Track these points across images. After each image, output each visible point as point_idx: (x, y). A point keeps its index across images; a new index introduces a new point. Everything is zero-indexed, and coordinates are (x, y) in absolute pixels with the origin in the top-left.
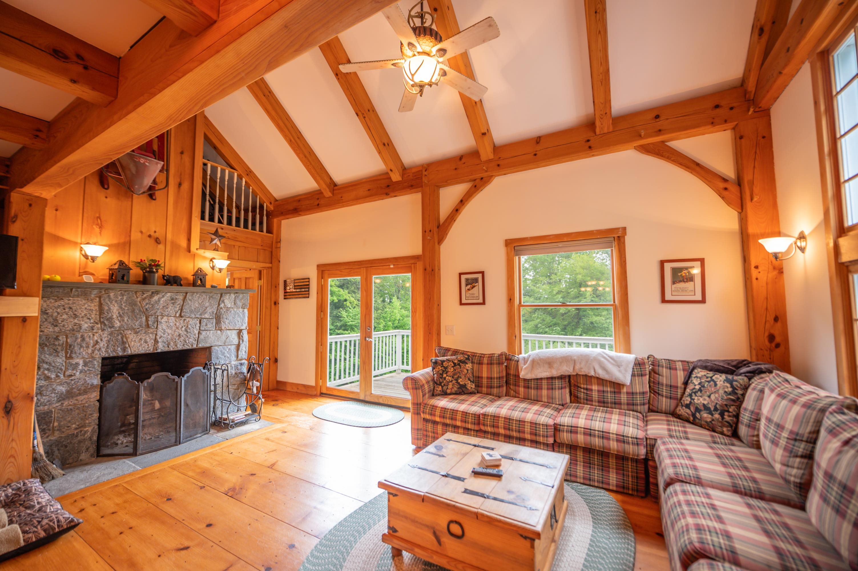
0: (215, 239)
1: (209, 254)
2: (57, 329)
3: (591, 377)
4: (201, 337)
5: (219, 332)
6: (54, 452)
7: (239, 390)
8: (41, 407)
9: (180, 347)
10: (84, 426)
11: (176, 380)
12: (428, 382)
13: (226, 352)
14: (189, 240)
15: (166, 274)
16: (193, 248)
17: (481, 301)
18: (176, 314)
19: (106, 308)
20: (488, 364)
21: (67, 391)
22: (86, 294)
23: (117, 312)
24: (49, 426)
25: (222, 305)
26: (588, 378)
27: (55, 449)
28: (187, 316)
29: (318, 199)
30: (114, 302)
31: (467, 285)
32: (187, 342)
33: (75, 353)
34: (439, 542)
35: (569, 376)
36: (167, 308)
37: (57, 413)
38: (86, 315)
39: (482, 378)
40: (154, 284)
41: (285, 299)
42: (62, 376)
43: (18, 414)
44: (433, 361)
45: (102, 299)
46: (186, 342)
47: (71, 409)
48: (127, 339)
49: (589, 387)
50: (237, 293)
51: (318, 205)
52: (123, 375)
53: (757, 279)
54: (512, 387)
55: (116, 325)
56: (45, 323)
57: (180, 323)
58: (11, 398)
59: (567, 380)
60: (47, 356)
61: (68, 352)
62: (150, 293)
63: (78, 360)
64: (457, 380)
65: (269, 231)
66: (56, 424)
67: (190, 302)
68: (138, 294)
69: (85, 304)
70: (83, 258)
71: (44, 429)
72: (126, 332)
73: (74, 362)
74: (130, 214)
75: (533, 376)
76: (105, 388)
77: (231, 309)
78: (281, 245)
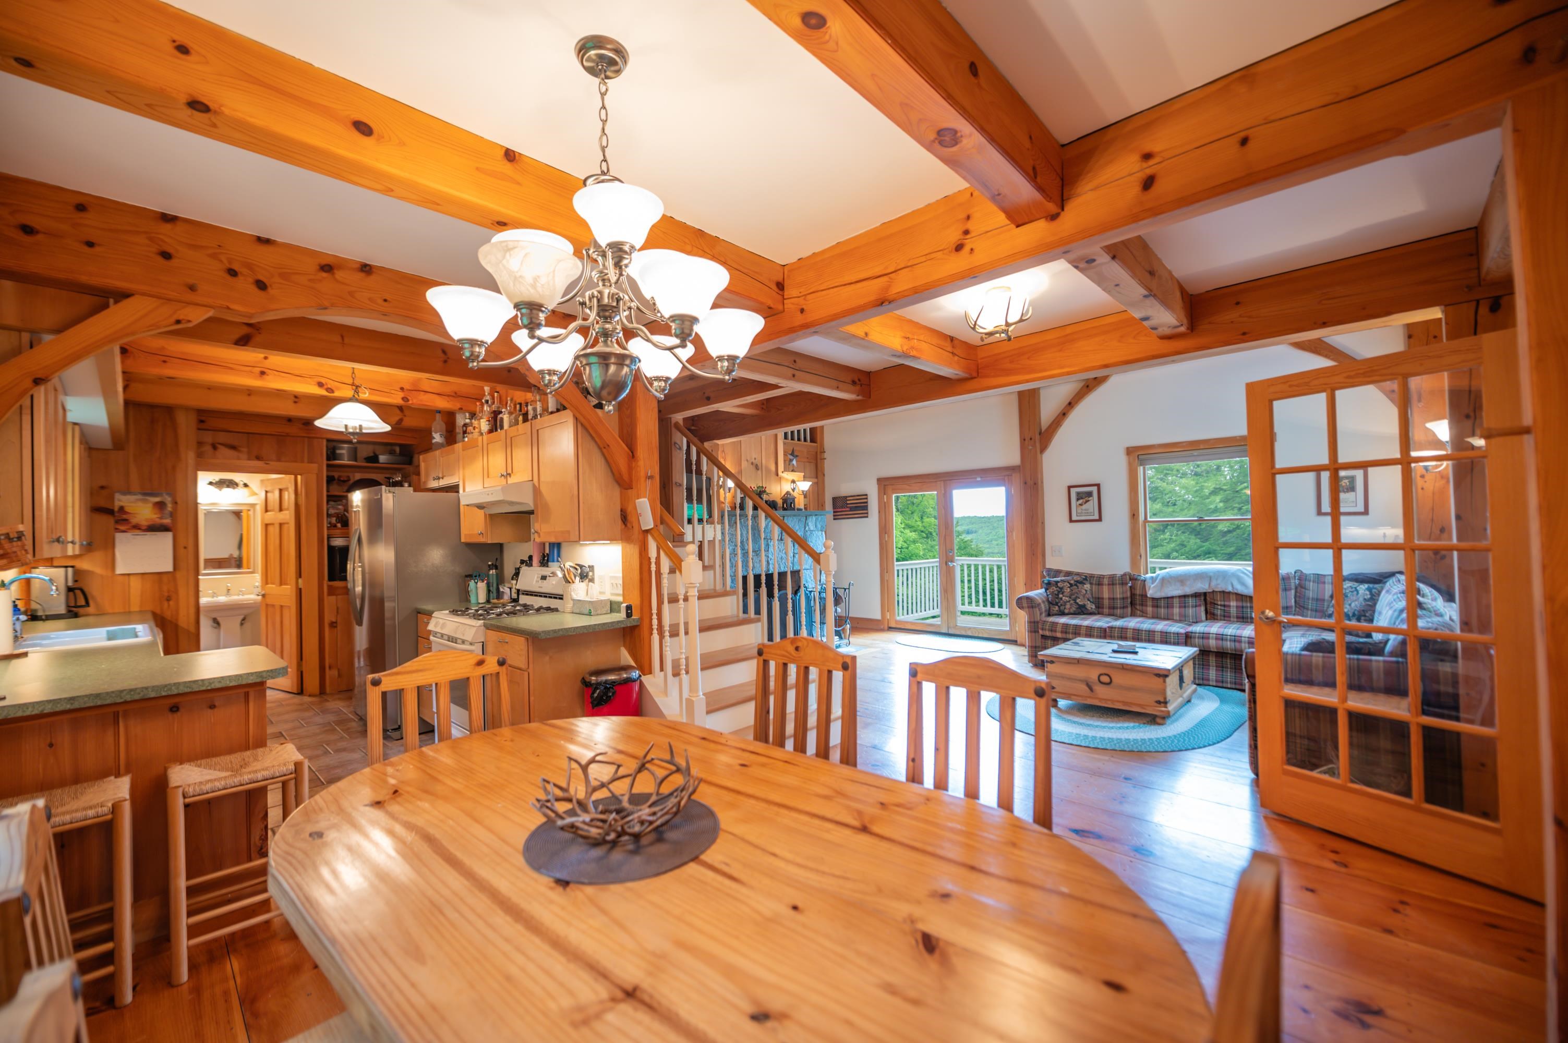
0: (792, 459)
1: (792, 476)
3: (1229, 593)
4: (795, 560)
9: (783, 569)
12: (1043, 602)
13: (812, 576)
14: (776, 464)
16: (780, 474)
17: (1096, 517)
20: (1109, 584)
23: (746, 536)
25: (807, 529)
26: (1226, 594)
30: (744, 527)
31: (1078, 499)
34: (1091, 689)
35: (1205, 594)
38: (730, 539)
39: (1103, 598)
41: (834, 519)
44: (1046, 582)
49: (1226, 603)
50: (816, 515)
53: (1422, 489)
54: (1138, 607)
55: (746, 548)
59: (1202, 598)
64: (1075, 600)
65: (813, 440)
75: (1163, 595)
78: (826, 455)
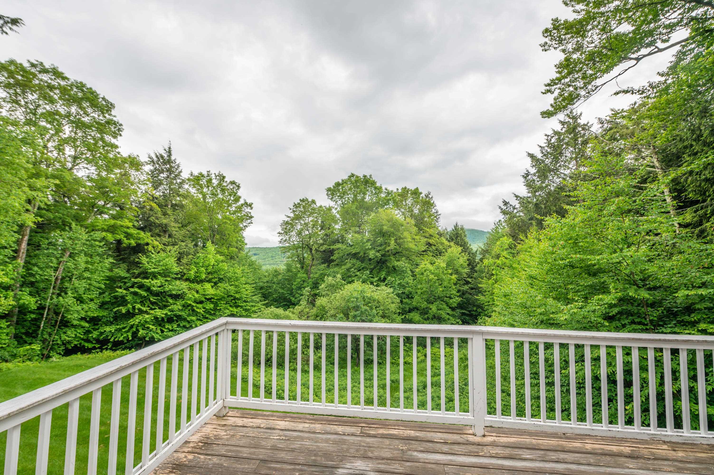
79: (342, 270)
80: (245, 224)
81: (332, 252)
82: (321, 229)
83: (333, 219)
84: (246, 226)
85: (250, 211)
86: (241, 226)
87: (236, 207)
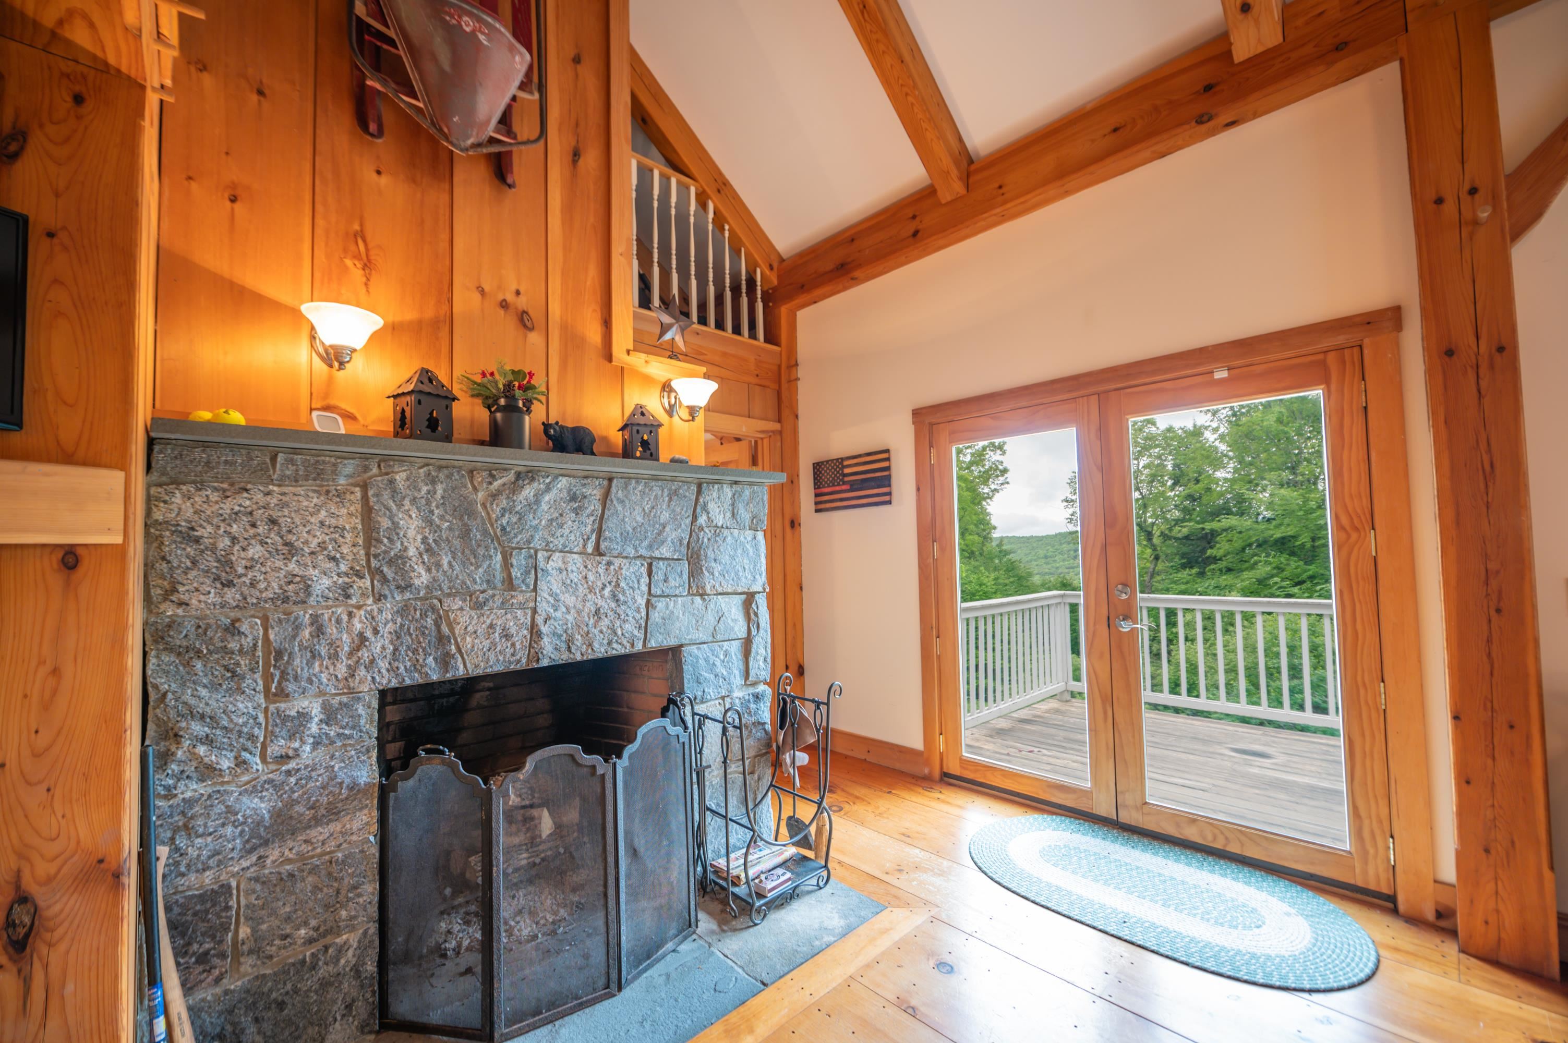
0: (670, 326)
1: (658, 368)
2: (231, 595)
4: (655, 616)
5: (698, 599)
6: (243, 1031)
7: (756, 776)
8: (193, 877)
9: (600, 650)
10: (335, 930)
11: (600, 771)
13: (718, 663)
14: (607, 323)
15: (552, 421)
16: (618, 351)
18: (584, 546)
19: (385, 523)
21: (277, 814)
22: (319, 475)
23: (419, 537)
24: (221, 942)
25: (702, 520)
27: (246, 1020)
28: (615, 553)
29: (914, 217)
30: (407, 502)
32: (619, 633)
33: (296, 678)
36: (561, 526)
37: (248, 893)
38: (322, 546)
40: (520, 446)
41: (817, 511)
42: (256, 762)
43: (62, 947)
45: (370, 493)
46: (616, 634)
47: (291, 875)
48: (450, 625)
50: (736, 483)
51: (915, 233)
52: (443, 753)
55: (417, 582)
56: (192, 574)
57: (598, 574)
58: (29, 885)
60: (203, 692)
61: (272, 675)
62: (511, 476)
63: (306, 703)
65: (771, 338)
66: (244, 931)
67: (620, 508)
68: (478, 479)
69: (318, 509)
70: (318, 364)
71: (206, 953)
72: (447, 602)
73: (292, 708)
74: (448, 230)
76: (392, 794)
77: (726, 532)
78: (801, 372)
79: (1243, 581)
80: (993, 487)
81: (1210, 538)
82: (1175, 484)
83: (1208, 457)
84: (996, 490)
85: (1000, 458)
86: (986, 490)
87: (972, 455)
